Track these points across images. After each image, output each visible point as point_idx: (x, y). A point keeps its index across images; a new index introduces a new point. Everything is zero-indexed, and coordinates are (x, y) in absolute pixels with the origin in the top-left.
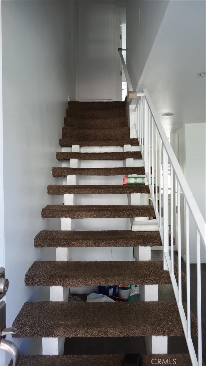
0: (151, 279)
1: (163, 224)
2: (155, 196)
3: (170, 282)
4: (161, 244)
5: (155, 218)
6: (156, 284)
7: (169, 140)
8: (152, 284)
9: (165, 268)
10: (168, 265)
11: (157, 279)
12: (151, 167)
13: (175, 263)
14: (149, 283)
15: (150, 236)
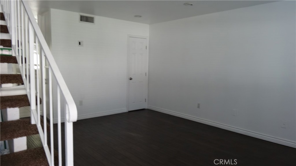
0: (20, 133)
1: (30, 89)
2: (22, 65)
3: (38, 133)
4: (29, 105)
5: (23, 84)
6: (24, 136)
7: (37, 21)
8: (21, 137)
9: (33, 122)
10: (35, 120)
11: (26, 132)
12: (18, 41)
13: (41, 118)
14: (17, 136)
15: (18, 99)
